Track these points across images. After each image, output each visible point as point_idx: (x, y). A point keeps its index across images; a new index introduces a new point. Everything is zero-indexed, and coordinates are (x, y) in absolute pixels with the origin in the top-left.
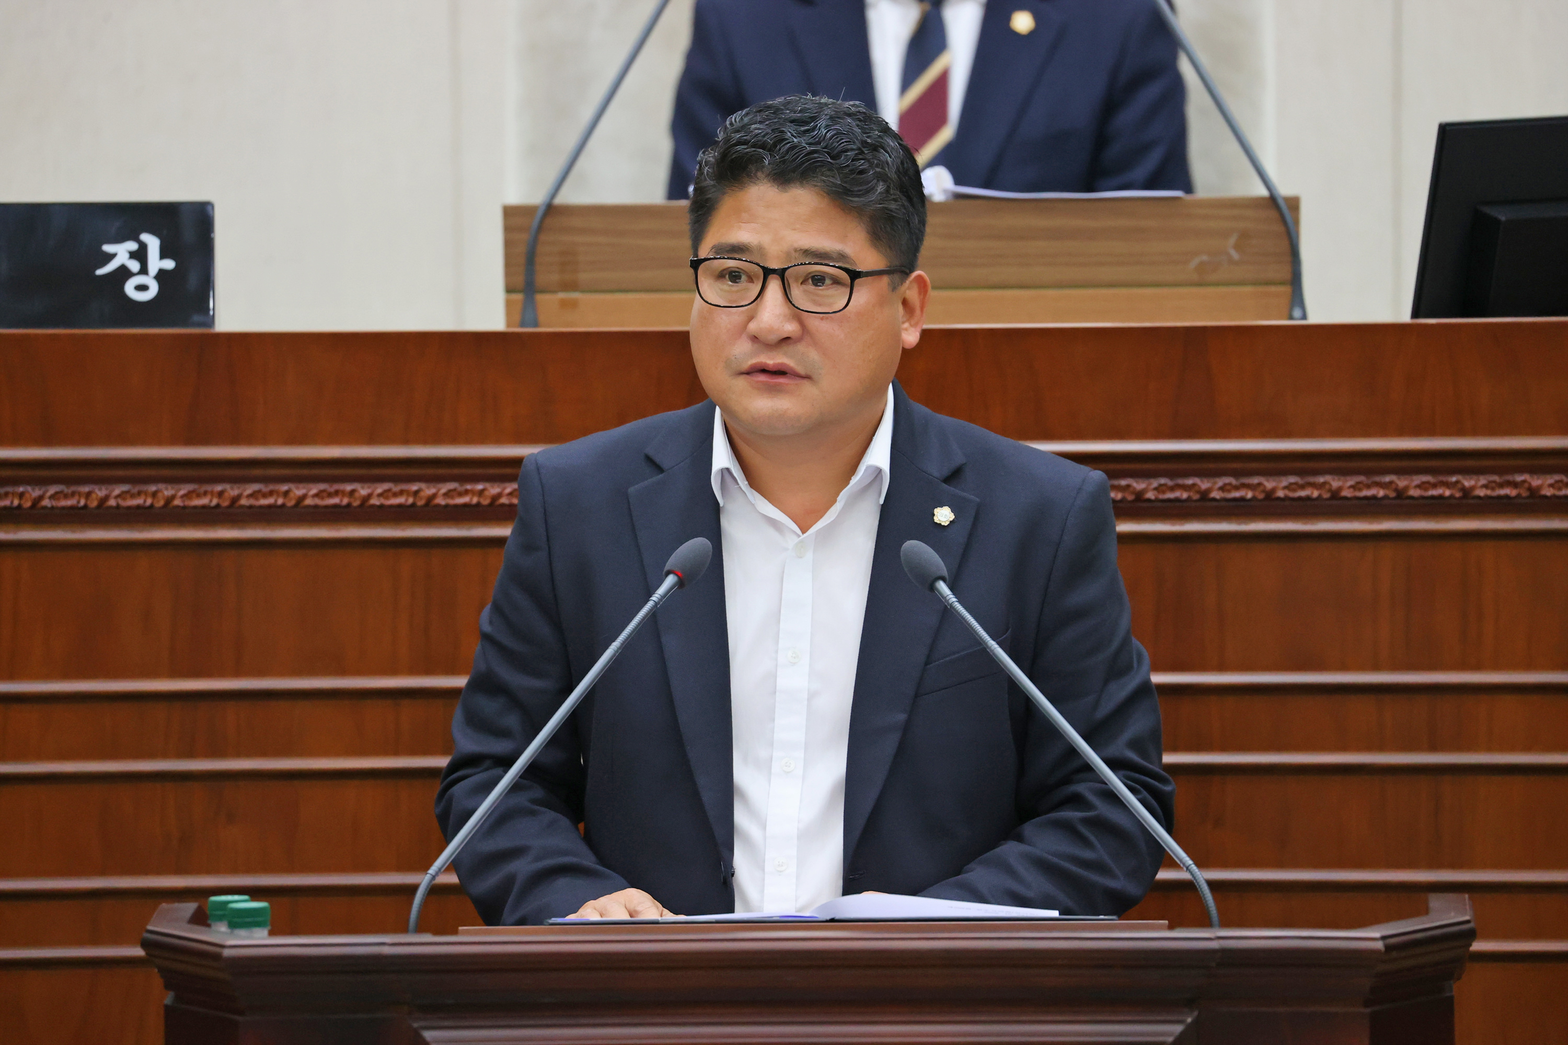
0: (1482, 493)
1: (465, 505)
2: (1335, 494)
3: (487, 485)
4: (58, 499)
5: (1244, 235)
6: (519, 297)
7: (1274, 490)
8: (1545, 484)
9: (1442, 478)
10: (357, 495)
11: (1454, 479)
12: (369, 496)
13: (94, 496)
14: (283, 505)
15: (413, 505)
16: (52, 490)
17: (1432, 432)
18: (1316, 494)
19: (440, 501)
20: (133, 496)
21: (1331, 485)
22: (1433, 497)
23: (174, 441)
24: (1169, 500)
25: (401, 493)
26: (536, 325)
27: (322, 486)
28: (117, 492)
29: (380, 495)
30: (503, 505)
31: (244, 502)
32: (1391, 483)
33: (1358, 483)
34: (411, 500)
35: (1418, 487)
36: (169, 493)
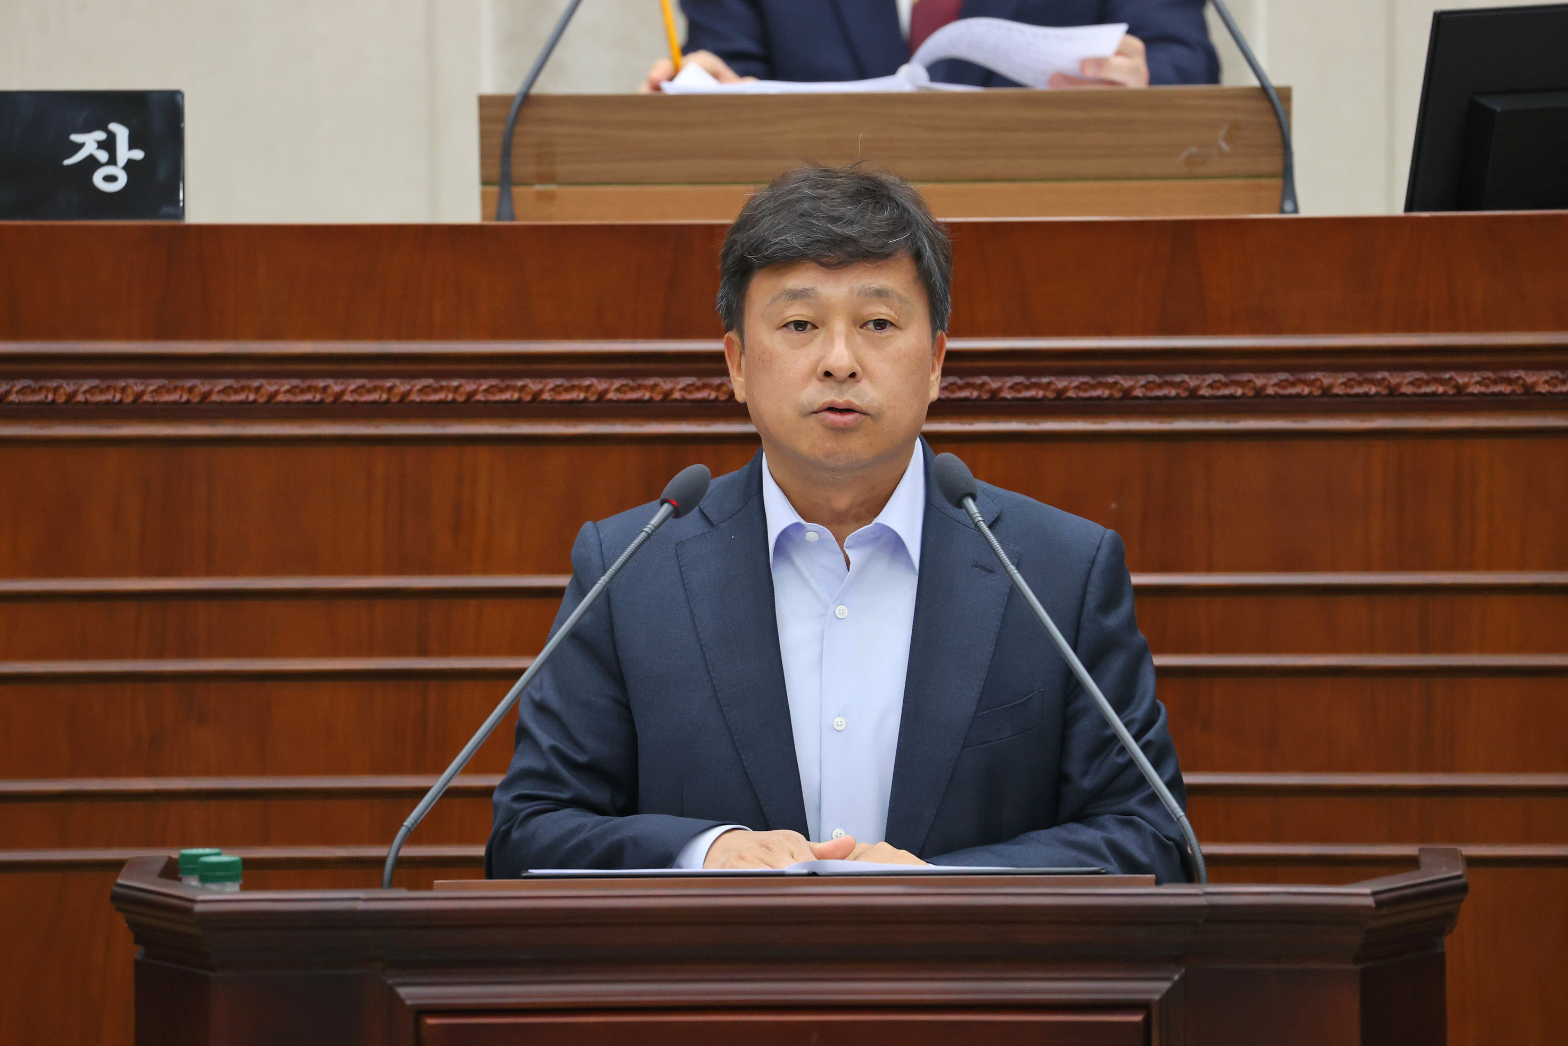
0: (1475, 389)
1: (440, 402)
2: (1326, 392)
3: (463, 381)
4: (25, 394)
5: (1235, 127)
6: (494, 189)
7: (1264, 387)
8: (1540, 381)
9: (1437, 375)
10: (329, 391)
11: (1447, 376)
12: (343, 392)
13: (62, 391)
14: (254, 402)
15: (387, 402)
16: (19, 384)
17: (1424, 328)
18: (1306, 391)
19: (415, 397)
20: (102, 391)
21: (1322, 382)
22: (1425, 394)
23: (144, 336)
24: (1157, 398)
25: (375, 389)
26: (512, 218)
27: (295, 382)
28: (85, 387)
29: (353, 391)
30: (479, 402)
31: (215, 397)
32: (1384, 379)
33: (1349, 380)
34: (384, 397)
35: (1411, 383)
36: (138, 388)
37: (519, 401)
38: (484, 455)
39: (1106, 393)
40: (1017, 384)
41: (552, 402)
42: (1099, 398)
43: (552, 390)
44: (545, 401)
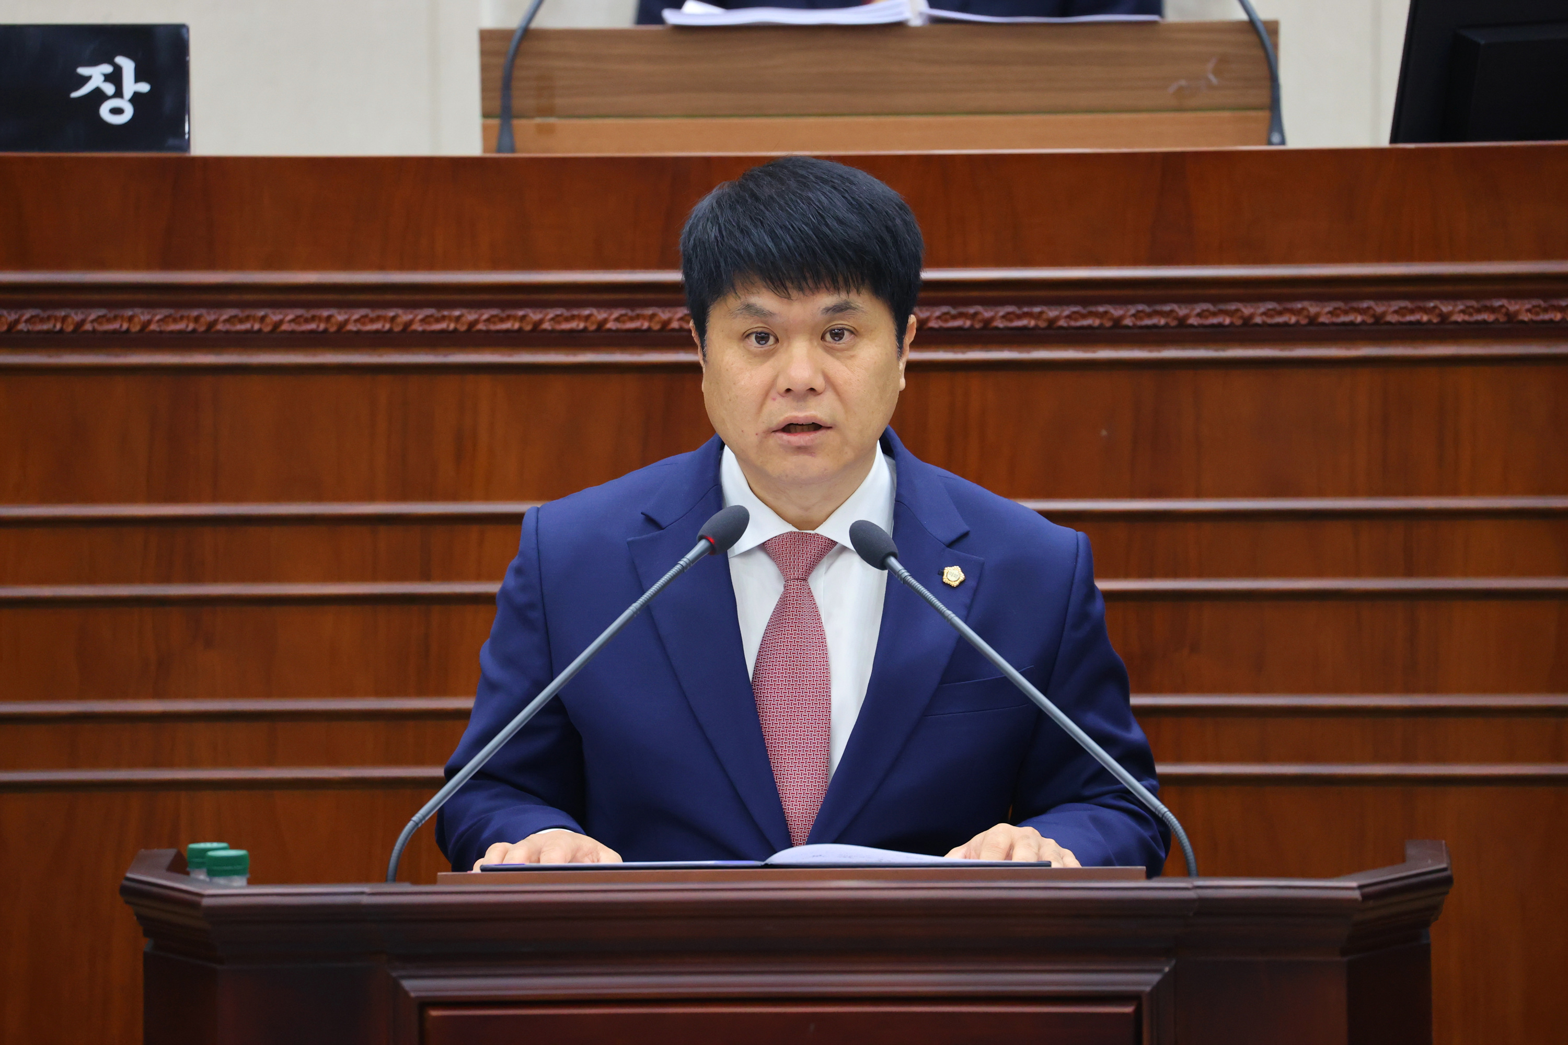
0: (1459, 318)
1: (442, 331)
2: (1313, 320)
3: (464, 311)
4: (34, 323)
5: (1223, 60)
6: (495, 122)
7: (1251, 316)
8: (1522, 309)
9: (1421, 304)
10: (333, 320)
11: (1432, 304)
12: (346, 322)
13: (70, 320)
14: (260, 331)
15: (390, 331)
16: (28, 314)
17: (1409, 258)
18: (1293, 320)
19: (418, 327)
20: (109, 321)
21: (1308, 311)
22: (1410, 323)
23: (149, 266)
24: (1147, 327)
25: (378, 318)
26: (513, 150)
27: (299, 312)
28: (93, 316)
29: (356, 321)
30: (480, 331)
31: (220, 327)
32: (1369, 308)
33: (1336, 309)
34: (387, 326)
35: (1396, 312)
36: (145, 317)
37: (520, 330)
38: (485, 383)
39: (1097, 322)
40: (1009, 313)
41: (553, 331)
42: (1090, 327)
43: (552, 319)
44: (545, 331)
